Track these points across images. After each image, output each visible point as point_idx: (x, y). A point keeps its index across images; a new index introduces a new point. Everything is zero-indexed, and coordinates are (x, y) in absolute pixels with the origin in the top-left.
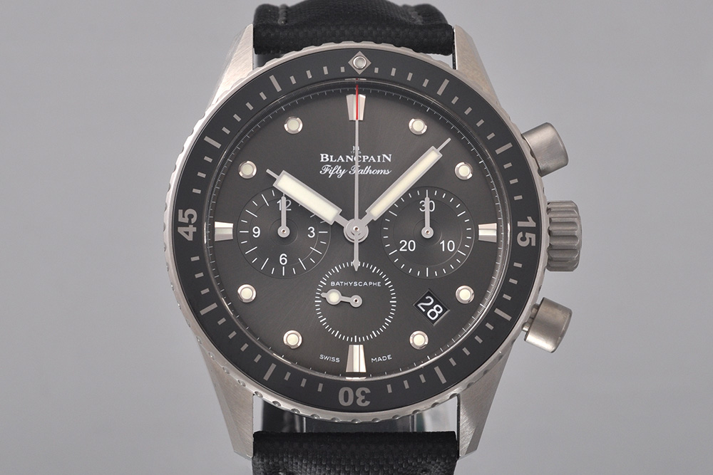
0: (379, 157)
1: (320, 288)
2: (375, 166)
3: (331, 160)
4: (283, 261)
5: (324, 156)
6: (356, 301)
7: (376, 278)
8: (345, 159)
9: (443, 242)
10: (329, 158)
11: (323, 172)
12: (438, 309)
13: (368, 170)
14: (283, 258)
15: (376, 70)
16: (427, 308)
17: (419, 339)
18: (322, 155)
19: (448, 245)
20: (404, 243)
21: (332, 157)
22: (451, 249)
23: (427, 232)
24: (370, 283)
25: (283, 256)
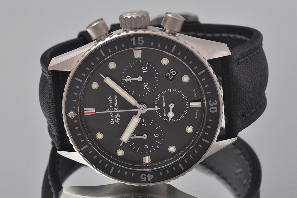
0: (110, 100)
1: (167, 120)
2: (114, 102)
3: (113, 119)
4: (157, 135)
5: (111, 122)
6: (172, 106)
7: (161, 98)
8: (112, 114)
9: (143, 72)
10: (112, 120)
11: (118, 122)
12: (172, 71)
13: (116, 104)
14: (156, 135)
15: (74, 108)
16: (172, 75)
17: (186, 79)
18: (111, 123)
19: (145, 69)
20: (145, 88)
21: (111, 120)
22: (146, 68)
23: (140, 79)
24: (163, 100)
25: (155, 135)
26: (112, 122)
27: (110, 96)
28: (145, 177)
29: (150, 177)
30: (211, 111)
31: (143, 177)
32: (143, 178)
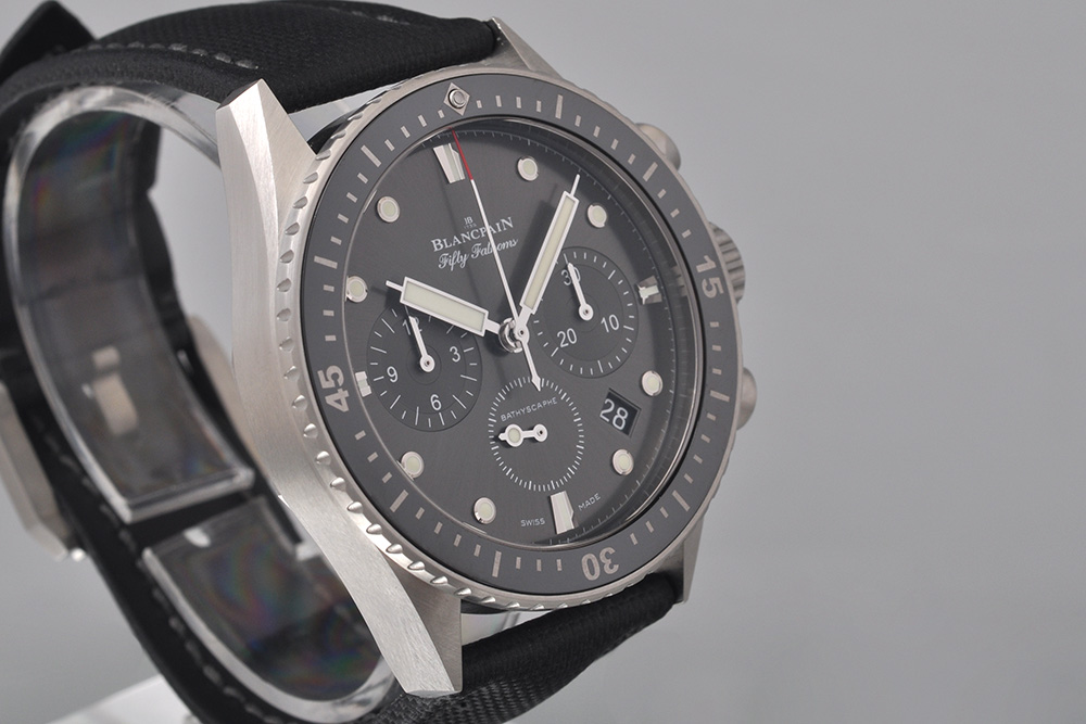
0: (498, 224)
1: (492, 428)
2: (498, 239)
3: (447, 246)
5: (437, 242)
6: (540, 433)
7: (548, 393)
8: (461, 240)
9: (604, 320)
10: (443, 243)
11: (443, 265)
12: (622, 413)
16: (611, 416)
18: (434, 242)
19: (611, 323)
20: (561, 335)
21: (445, 241)
22: (615, 326)
23: (586, 311)
24: (545, 403)
25: (435, 398)
26: (438, 244)
27: (511, 225)
28: (336, 383)
29: (339, 402)
30: (585, 559)
31: (335, 376)
32: (329, 378)
